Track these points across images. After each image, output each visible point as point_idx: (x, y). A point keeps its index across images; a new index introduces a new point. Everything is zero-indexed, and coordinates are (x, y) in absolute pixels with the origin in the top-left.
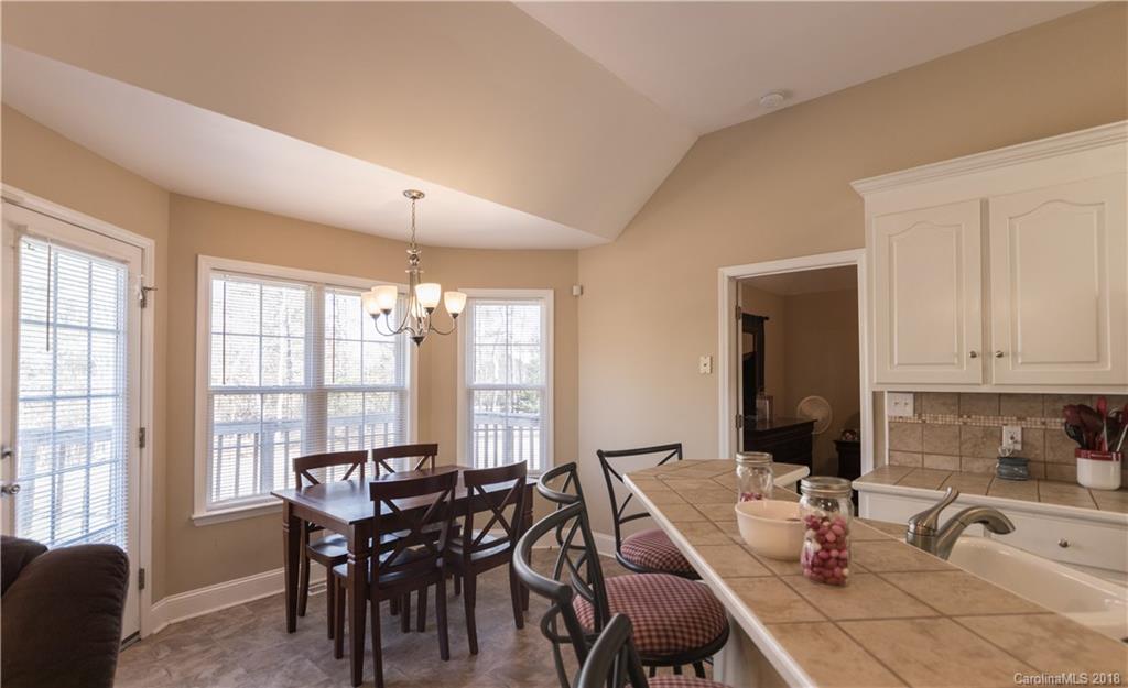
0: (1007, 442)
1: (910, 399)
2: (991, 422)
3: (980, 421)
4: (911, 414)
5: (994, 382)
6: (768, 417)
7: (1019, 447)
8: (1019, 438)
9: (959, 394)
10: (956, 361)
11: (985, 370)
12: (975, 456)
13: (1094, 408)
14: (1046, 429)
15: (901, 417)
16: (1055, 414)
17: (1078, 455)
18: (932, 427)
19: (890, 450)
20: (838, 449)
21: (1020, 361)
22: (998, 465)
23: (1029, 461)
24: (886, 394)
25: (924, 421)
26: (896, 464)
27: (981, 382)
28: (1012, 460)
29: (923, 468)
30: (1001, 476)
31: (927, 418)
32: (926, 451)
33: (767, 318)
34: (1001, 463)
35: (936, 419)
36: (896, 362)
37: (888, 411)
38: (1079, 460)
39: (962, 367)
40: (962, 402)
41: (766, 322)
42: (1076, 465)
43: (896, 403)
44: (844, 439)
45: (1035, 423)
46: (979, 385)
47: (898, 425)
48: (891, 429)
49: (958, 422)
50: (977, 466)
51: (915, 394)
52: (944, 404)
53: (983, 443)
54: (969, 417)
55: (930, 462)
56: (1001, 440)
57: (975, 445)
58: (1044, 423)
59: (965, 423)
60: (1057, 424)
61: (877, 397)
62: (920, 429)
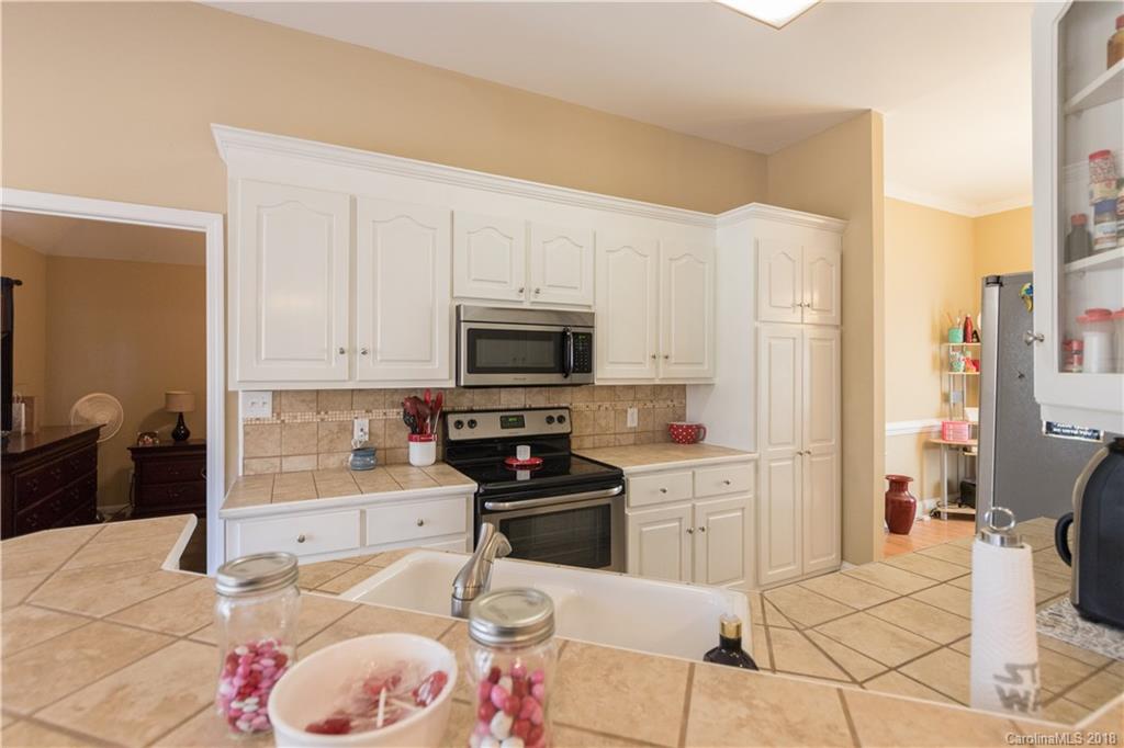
0: (358, 435)
1: (268, 398)
2: (344, 417)
3: (335, 416)
4: (270, 416)
5: (358, 379)
6: (23, 428)
7: (367, 438)
8: (367, 430)
9: (318, 391)
10: (326, 357)
11: (351, 366)
12: (330, 452)
13: (423, 399)
14: (386, 420)
15: (258, 419)
16: (393, 405)
17: (411, 439)
18: (291, 426)
19: (244, 459)
20: (133, 458)
21: (379, 358)
22: (351, 458)
23: (376, 450)
24: (240, 394)
25: (283, 421)
26: (252, 473)
27: (347, 378)
28: (362, 451)
29: (281, 473)
30: (354, 468)
31: (285, 417)
32: (284, 453)
33: (19, 283)
34: (355, 455)
35: (295, 417)
36: (263, 356)
37: (243, 413)
38: (411, 443)
39: (331, 363)
40: (320, 399)
41: (15, 287)
42: (408, 447)
43: (253, 403)
44: (141, 444)
45: (378, 414)
46: (344, 381)
47: (254, 427)
48: (246, 434)
49: (317, 419)
50: (333, 462)
51: (274, 392)
52: (303, 401)
53: (338, 438)
54: (326, 413)
55: (289, 465)
56: (352, 434)
57: (331, 441)
58: (385, 414)
59: (322, 420)
60: (396, 414)
61: (229, 398)
62: (278, 430)
